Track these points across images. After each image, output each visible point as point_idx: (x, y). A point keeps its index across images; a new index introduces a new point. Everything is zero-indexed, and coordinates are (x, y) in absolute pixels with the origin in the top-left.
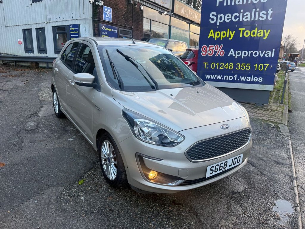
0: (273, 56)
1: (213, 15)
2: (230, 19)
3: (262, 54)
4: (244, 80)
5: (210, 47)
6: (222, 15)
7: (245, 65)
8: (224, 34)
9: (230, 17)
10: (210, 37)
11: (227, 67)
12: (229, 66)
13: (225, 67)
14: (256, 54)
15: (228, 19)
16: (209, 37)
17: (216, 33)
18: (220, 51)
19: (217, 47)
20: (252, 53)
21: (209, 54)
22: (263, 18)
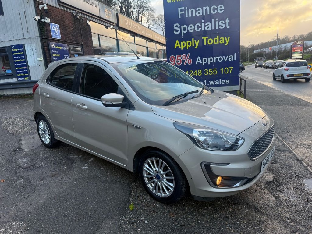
0: (235, 60)
1: (177, 26)
2: (193, 29)
3: (226, 59)
4: (213, 84)
5: (178, 57)
6: (185, 26)
7: (213, 70)
8: (189, 44)
9: (193, 27)
10: (177, 47)
11: (196, 74)
12: (197, 73)
13: (194, 74)
14: (220, 59)
15: (191, 30)
16: (175, 48)
17: (182, 43)
18: (188, 60)
19: (184, 56)
20: (217, 59)
21: (177, 63)
22: (222, 26)
